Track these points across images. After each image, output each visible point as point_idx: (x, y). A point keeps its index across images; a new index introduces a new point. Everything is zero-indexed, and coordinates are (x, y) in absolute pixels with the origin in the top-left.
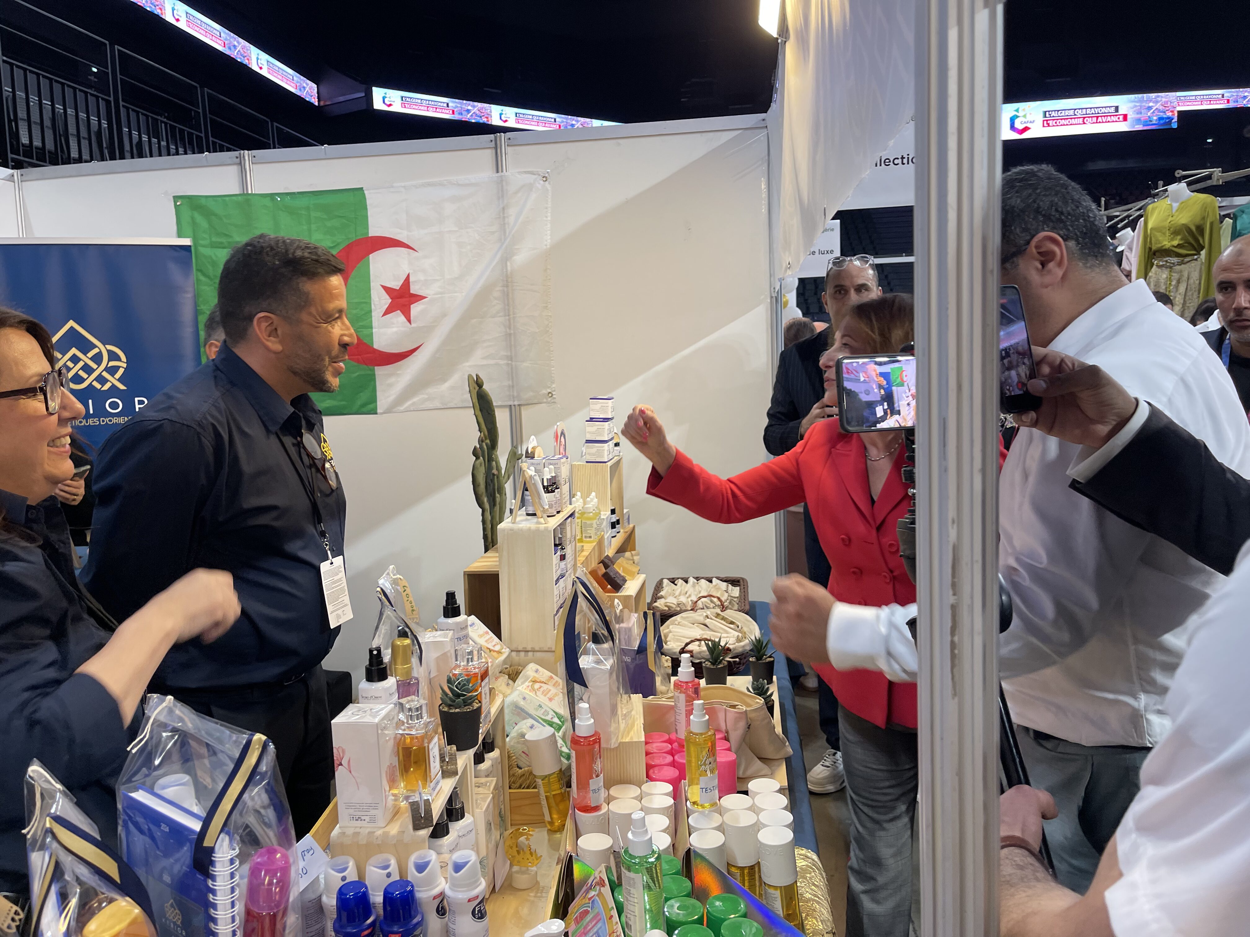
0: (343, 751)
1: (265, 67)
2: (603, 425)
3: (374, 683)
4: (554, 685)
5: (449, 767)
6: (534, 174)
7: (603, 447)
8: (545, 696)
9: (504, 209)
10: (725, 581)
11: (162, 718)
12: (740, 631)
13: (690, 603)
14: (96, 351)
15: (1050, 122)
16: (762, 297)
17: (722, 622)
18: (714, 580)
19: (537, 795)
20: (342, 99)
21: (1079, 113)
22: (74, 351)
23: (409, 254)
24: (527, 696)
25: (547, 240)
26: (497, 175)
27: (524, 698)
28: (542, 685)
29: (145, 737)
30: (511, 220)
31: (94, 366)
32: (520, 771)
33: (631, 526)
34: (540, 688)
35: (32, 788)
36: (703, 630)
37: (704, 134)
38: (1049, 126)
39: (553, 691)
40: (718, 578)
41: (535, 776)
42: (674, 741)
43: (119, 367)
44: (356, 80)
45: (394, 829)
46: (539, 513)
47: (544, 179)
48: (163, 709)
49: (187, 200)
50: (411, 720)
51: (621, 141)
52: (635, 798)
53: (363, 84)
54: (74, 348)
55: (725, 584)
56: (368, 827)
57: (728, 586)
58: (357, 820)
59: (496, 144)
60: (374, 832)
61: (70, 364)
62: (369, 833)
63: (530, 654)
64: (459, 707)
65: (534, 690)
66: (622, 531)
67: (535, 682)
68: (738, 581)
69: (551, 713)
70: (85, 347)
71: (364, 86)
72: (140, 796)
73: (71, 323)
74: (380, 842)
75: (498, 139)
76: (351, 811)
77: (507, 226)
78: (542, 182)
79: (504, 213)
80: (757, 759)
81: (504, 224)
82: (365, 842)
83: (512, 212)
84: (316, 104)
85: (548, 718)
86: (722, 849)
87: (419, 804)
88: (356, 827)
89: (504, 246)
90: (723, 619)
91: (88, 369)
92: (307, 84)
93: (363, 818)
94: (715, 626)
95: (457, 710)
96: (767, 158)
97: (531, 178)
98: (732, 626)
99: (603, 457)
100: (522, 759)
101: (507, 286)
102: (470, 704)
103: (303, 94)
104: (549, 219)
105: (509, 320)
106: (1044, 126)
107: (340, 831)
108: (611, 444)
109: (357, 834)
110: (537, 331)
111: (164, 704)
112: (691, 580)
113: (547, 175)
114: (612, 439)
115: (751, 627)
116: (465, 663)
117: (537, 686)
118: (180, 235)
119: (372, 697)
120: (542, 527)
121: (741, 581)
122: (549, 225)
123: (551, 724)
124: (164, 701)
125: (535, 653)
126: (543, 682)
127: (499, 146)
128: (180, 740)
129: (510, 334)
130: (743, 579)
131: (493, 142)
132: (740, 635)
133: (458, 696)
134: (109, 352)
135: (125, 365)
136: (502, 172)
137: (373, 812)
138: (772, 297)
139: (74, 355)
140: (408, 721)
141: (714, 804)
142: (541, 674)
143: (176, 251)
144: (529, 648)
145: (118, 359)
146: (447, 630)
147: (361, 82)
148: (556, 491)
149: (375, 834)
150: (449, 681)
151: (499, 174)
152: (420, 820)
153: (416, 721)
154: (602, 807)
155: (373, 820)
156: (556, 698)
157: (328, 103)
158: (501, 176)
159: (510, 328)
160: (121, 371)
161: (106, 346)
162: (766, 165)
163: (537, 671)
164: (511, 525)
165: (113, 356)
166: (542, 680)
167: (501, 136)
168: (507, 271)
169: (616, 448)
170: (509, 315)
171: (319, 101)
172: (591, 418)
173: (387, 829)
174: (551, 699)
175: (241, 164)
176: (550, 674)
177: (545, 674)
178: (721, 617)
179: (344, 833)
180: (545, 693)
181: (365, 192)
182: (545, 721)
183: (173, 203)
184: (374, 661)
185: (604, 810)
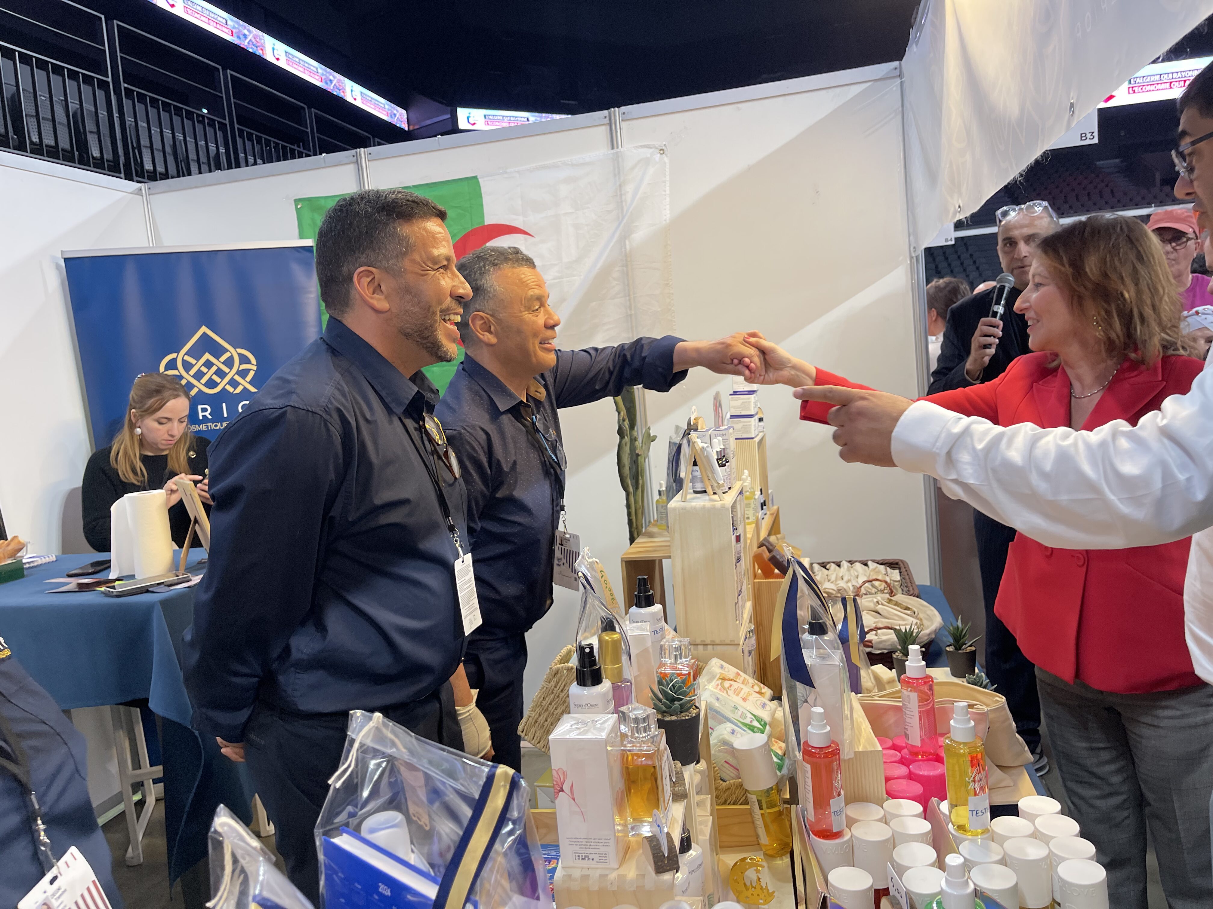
0: (565, 774)
1: (359, 98)
2: (749, 399)
3: (586, 688)
4: (743, 683)
5: (676, 789)
6: (651, 148)
7: (750, 422)
8: (738, 695)
9: (620, 186)
10: (882, 564)
11: (369, 742)
12: (917, 618)
13: (851, 588)
14: (227, 355)
15: (1136, 89)
16: (901, 258)
17: (896, 607)
18: (870, 563)
19: (750, 812)
20: (429, 122)
21: (1165, 78)
22: (207, 356)
23: (525, 240)
24: (719, 697)
25: (666, 215)
26: (612, 151)
27: (718, 699)
28: (732, 683)
29: (349, 766)
30: (629, 197)
31: (226, 370)
32: (724, 784)
33: (775, 507)
34: (731, 686)
35: (219, 845)
36: (876, 618)
37: (830, 90)
38: (1134, 92)
39: (746, 689)
40: (873, 561)
41: (747, 791)
42: (903, 748)
43: (249, 370)
44: (441, 103)
45: (631, 872)
46: (710, 490)
47: (662, 152)
48: (370, 730)
49: (308, 202)
50: (637, 733)
51: (740, 105)
52: (880, 820)
53: (448, 106)
54: (207, 354)
55: (882, 567)
56: (597, 868)
57: (886, 569)
58: (583, 859)
59: (610, 119)
60: (607, 875)
61: (204, 370)
62: (601, 876)
63: (710, 647)
64: (676, 715)
65: (724, 688)
66: (768, 513)
67: (724, 679)
68: (897, 564)
69: (749, 715)
70: (218, 351)
71: (449, 108)
72: (344, 842)
73: (204, 329)
74: (616, 889)
75: (612, 115)
76: (577, 848)
77: (624, 204)
78: (659, 155)
79: (621, 191)
80: (996, 767)
81: (622, 202)
82: (596, 888)
83: (629, 188)
84: (406, 129)
85: (747, 721)
86: (1015, 890)
87: (658, 840)
88: (582, 868)
89: (622, 225)
90: (897, 604)
91: (220, 373)
92: (397, 111)
93: (591, 857)
94: (889, 612)
95: (674, 718)
96: (900, 109)
97: (647, 152)
98: (908, 612)
99: (750, 432)
100: (724, 769)
101: (627, 266)
102: (688, 710)
103: (394, 121)
104: (668, 192)
105: (630, 300)
106: (1129, 93)
107: (564, 873)
108: (756, 418)
109: (585, 878)
110: (659, 309)
111: (371, 724)
112: (845, 564)
113: (664, 148)
114: (757, 414)
115: (929, 612)
116: (673, 660)
117: (727, 684)
118: (301, 237)
119: (586, 705)
120: (718, 504)
121: (900, 563)
122: (668, 199)
123: (752, 729)
124: (371, 719)
125: (715, 647)
126: (732, 680)
127: (613, 121)
128: (388, 768)
129: (631, 315)
130: (902, 561)
131: (608, 118)
132: (919, 622)
133: (673, 700)
134: (240, 355)
135: (255, 368)
136: (618, 147)
137: (602, 849)
138: (911, 258)
139: (208, 360)
140: (633, 734)
141: (986, 831)
142: (726, 670)
143: (298, 252)
144: (708, 642)
145: (249, 362)
146: (641, 622)
147: (447, 105)
148: (727, 464)
149: (609, 877)
150: (660, 683)
151: (614, 151)
152: (662, 861)
153: (644, 735)
154: (844, 832)
155: (603, 859)
156: (750, 698)
157: (416, 127)
158: (617, 153)
159: (631, 309)
160: (252, 374)
161: (238, 350)
162: (899, 117)
163: (722, 667)
164: (683, 504)
165: (244, 360)
166: (731, 677)
167: (615, 111)
168: (626, 250)
169: (761, 423)
170: (629, 296)
171: (408, 126)
172: (734, 392)
173: (622, 871)
174: (744, 700)
175: (358, 163)
176: (736, 670)
177: (731, 671)
178: (893, 602)
179: (570, 876)
180: (737, 692)
181: (480, 180)
182: (745, 725)
183: (294, 206)
184: (587, 661)
185: (847, 837)
